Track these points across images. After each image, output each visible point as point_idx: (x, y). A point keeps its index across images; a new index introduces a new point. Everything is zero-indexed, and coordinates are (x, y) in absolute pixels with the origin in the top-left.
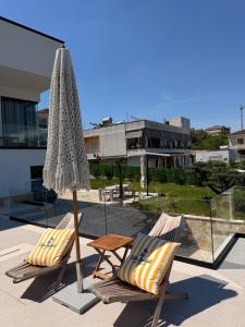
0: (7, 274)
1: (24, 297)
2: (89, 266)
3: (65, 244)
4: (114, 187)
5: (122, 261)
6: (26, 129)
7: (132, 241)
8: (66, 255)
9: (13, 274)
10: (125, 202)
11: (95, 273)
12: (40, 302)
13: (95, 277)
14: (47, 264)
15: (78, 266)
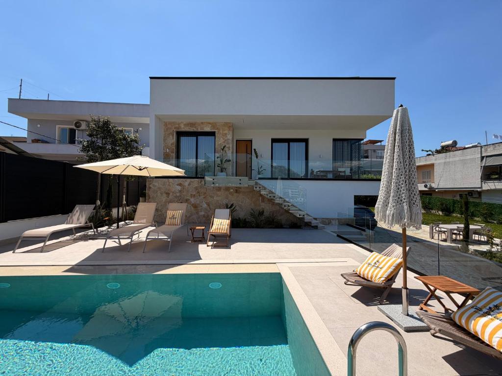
0: (342, 275)
1: (353, 296)
2: (415, 297)
3: (390, 270)
4: (454, 226)
5: (459, 307)
6: (351, 160)
7: (477, 293)
8: (391, 279)
9: (347, 277)
10: (472, 248)
11: (422, 305)
12: (368, 305)
13: (422, 309)
14: (373, 280)
15: (404, 292)
